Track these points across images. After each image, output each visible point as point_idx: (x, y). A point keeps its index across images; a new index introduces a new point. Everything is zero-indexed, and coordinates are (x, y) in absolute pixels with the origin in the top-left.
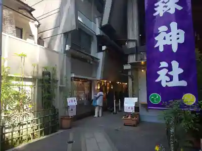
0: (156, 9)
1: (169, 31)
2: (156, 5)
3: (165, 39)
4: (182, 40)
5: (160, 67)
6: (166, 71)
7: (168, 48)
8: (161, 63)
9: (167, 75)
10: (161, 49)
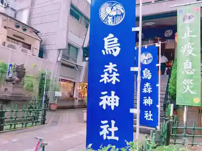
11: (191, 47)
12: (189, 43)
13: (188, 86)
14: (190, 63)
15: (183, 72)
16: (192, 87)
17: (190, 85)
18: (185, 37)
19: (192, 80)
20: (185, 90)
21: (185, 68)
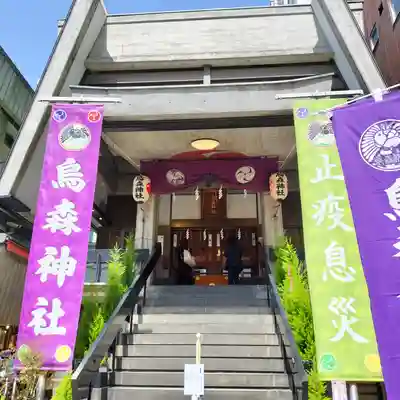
0: (48, 220)
1: (58, 256)
2: (49, 214)
3: (51, 265)
4: (70, 273)
5: (38, 304)
6: (43, 311)
7: (52, 279)
8: (39, 298)
9: (44, 317)
10: (43, 279)
11: (337, 207)
12: (331, 197)
13: (344, 318)
14: (342, 249)
15: (325, 278)
16: (354, 320)
17: (350, 315)
18: (320, 178)
19: (352, 300)
20: (337, 331)
21: (329, 265)
